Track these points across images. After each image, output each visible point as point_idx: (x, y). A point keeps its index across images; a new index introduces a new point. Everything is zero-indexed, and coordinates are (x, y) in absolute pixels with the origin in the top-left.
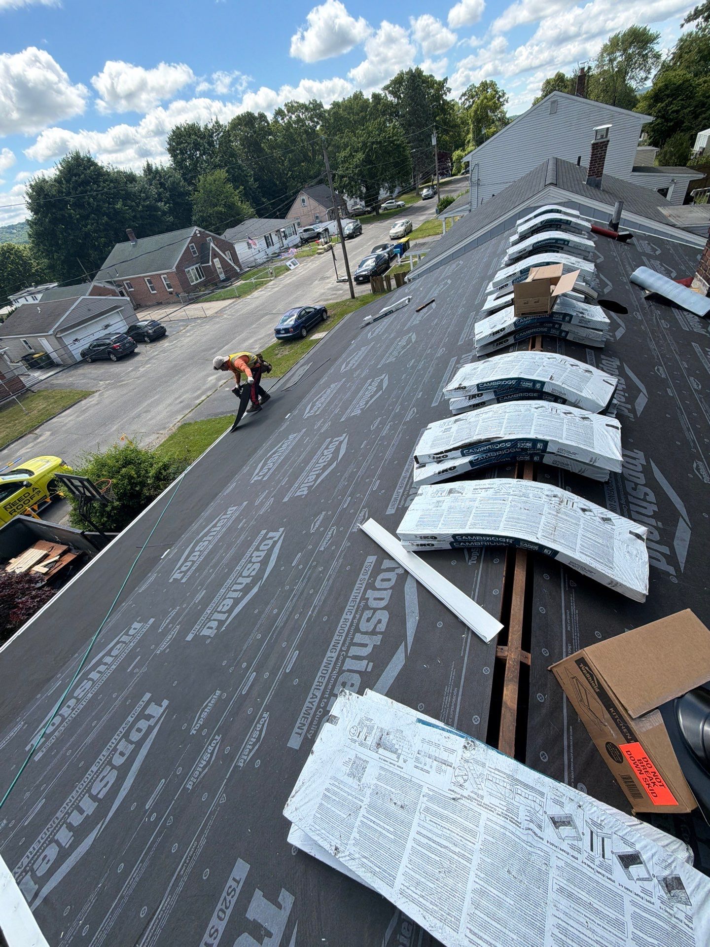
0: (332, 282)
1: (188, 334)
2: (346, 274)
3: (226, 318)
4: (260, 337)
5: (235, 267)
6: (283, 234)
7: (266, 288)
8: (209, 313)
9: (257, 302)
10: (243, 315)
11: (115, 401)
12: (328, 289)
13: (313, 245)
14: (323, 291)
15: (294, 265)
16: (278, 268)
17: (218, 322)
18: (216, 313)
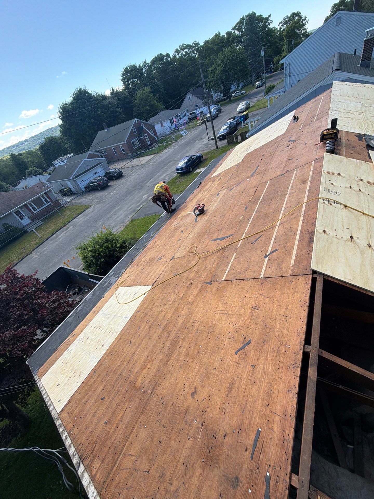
0: (206, 140)
1: (133, 174)
2: (213, 135)
3: (151, 165)
4: (168, 173)
5: (156, 138)
6: (179, 117)
7: (171, 147)
8: (143, 162)
9: (167, 155)
10: (159, 162)
11: (100, 210)
12: (204, 145)
13: (195, 122)
14: (201, 146)
15: (185, 133)
16: (176, 136)
17: (147, 167)
18: (146, 162)
